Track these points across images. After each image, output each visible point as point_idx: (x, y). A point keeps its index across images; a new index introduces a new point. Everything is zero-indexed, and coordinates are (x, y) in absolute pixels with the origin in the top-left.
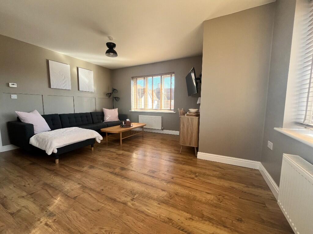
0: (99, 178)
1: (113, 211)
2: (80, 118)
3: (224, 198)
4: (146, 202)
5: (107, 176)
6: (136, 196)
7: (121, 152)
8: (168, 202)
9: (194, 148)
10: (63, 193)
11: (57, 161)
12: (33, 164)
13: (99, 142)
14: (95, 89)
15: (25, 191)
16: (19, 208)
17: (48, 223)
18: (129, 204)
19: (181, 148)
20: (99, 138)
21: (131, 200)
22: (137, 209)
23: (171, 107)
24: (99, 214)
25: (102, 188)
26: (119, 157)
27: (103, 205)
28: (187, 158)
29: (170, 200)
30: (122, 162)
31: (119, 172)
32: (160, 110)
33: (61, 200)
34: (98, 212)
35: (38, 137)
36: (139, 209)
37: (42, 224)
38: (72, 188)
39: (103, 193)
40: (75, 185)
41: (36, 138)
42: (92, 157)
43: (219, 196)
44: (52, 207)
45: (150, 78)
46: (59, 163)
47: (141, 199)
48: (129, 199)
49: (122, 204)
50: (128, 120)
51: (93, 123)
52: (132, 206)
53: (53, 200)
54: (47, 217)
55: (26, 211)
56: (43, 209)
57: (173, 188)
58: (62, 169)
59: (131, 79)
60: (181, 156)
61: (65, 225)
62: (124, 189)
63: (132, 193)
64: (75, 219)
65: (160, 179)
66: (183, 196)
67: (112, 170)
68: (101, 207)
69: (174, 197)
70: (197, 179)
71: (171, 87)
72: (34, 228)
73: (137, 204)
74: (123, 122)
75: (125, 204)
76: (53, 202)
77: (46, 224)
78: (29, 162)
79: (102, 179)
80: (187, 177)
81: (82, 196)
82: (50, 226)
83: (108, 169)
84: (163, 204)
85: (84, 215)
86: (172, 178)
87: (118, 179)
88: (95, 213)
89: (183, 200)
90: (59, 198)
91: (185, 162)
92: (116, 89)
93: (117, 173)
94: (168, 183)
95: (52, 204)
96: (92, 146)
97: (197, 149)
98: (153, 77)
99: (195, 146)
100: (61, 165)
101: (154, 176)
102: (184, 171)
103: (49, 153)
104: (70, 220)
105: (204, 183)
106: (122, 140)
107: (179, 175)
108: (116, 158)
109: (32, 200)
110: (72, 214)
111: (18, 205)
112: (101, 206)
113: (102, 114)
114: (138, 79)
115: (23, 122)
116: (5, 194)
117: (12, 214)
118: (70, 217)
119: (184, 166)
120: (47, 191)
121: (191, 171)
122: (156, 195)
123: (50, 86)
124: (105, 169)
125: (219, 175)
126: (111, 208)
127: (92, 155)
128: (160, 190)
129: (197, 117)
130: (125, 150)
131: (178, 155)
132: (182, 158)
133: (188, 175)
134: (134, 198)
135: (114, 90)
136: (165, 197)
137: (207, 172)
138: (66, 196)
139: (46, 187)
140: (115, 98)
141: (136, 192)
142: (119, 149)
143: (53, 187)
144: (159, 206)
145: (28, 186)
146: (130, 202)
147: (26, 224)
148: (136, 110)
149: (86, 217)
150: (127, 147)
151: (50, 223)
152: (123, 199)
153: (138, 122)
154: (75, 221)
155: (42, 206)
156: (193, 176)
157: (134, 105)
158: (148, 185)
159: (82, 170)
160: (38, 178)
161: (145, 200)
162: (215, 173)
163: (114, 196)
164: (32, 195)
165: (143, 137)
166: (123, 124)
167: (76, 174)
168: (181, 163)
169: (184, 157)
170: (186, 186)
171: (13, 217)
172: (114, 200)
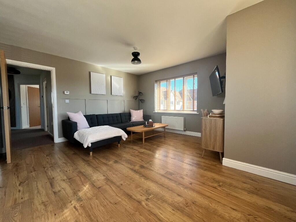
0: (121, 172)
1: (127, 208)
2: (112, 118)
3: (256, 220)
4: (159, 205)
5: (128, 172)
6: (150, 197)
7: (143, 150)
8: (183, 209)
9: (218, 153)
10: (91, 181)
11: (91, 153)
12: (75, 154)
13: (124, 139)
14: (124, 93)
15: (66, 176)
16: (59, 189)
17: (76, 206)
18: (143, 203)
19: (204, 152)
20: (125, 136)
21: (146, 200)
22: (150, 211)
23: (193, 108)
24: (116, 208)
25: (122, 182)
26: (140, 155)
27: (120, 200)
28: (210, 164)
29: (185, 208)
30: (142, 160)
31: (138, 170)
32: (182, 111)
33: (88, 188)
34: (115, 205)
35: (80, 132)
36: (152, 211)
37: (72, 206)
38: (98, 179)
39: (122, 188)
40: (101, 176)
41: (78, 134)
42: (117, 153)
43: (249, 215)
44: (81, 192)
45: (173, 80)
46: (92, 155)
47: (156, 201)
48: (144, 198)
49: (137, 203)
50: (150, 120)
51: (122, 122)
52: (145, 205)
53: (83, 187)
54: (77, 201)
55: (64, 192)
56: (75, 193)
57: (190, 195)
58: (93, 161)
59: (155, 82)
60: (203, 160)
61: (88, 211)
62: (140, 187)
63: (148, 192)
64: (96, 207)
65: (177, 183)
66: (200, 206)
67: (132, 167)
68: (118, 201)
69: (190, 205)
70: (220, 189)
71: (193, 88)
72: (67, 208)
73: (151, 205)
74: (146, 122)
75: (139, 202)
76: (82, 188)
77: (75, 207)
78: (73, 152)
79: (123, 175)
80: (208, 185)
81: (104, 187)
82: (77, 210)
83: (129, 166)
84: (177, 211)
85: (104, 206)
86: (191, 184)
87: (137, 177)
88: (112, 205)
89: (200, 210)
90: (87, 186)
91: (207, 167)
92: (142, 92)
93: (136, 171)
94: (186, 188)
95: (82, 190)
96: (119, 143)
97: (223, 154)
98: (175, 79)
99: (220, 151)
100: (94, 157)
101: (171, 178)
102: (205, 178)
103: (85, 146)
104: (92, 208)
105: (228, 195)
106: (145, 139)
107: (198, 181)
108: (137, 156)
109: (69, 184)
110: (94, 203)
111: (60, 186)
112: (118, 199)
113: (129, 115)
114: (161, 82)
115: (71, 121)
116: (53, 176)
117: (55, 193)
118: (93, 205)
119: (205, 172)
120: (80, 178)
121: (214, 179)
122: (171, 199)
123: (90, 92)
124: (127, 165)
125: (251, 189)
126: (126, 204)
127: (118, 151)
128: (176, 195)
129: (222, 119)
130: (146, 149)
131: (200, 160)
132: (204, 163)
133: (209, 183)
134: (148, 198)
135: (140, 93)
136: (181, 204)
137: (235, 183)
138: (93, 185)
139: (80, 175)
140: (141, 100)
141: (152, 193)
142: (141, 147)
143: (85, 176)
144: (173, 212)
145: (69, 171)
146: (144, 201)
147: (62, 203)
148: (159, 111)
149: (104, 208)
150: (149, 146)
151: (77, 206)
152: (139, 197)
153: (161, 123)
154: (96, 210)
155: (75, 191)
156: (216, 185)
157: (157, 107)
158: (164, 187)
159: (108, 164)
160: (76, 166)
161: (159, 202)
162: (245, 185)
163: (130, 193)
164: (70, 180)
165: (165, 137)
166: (146, 124)
167: (103, 166)
168: (202, 169)
169: (207, 162)
170: (205, 196)
171: (55, 195)
172: (130, 197)
